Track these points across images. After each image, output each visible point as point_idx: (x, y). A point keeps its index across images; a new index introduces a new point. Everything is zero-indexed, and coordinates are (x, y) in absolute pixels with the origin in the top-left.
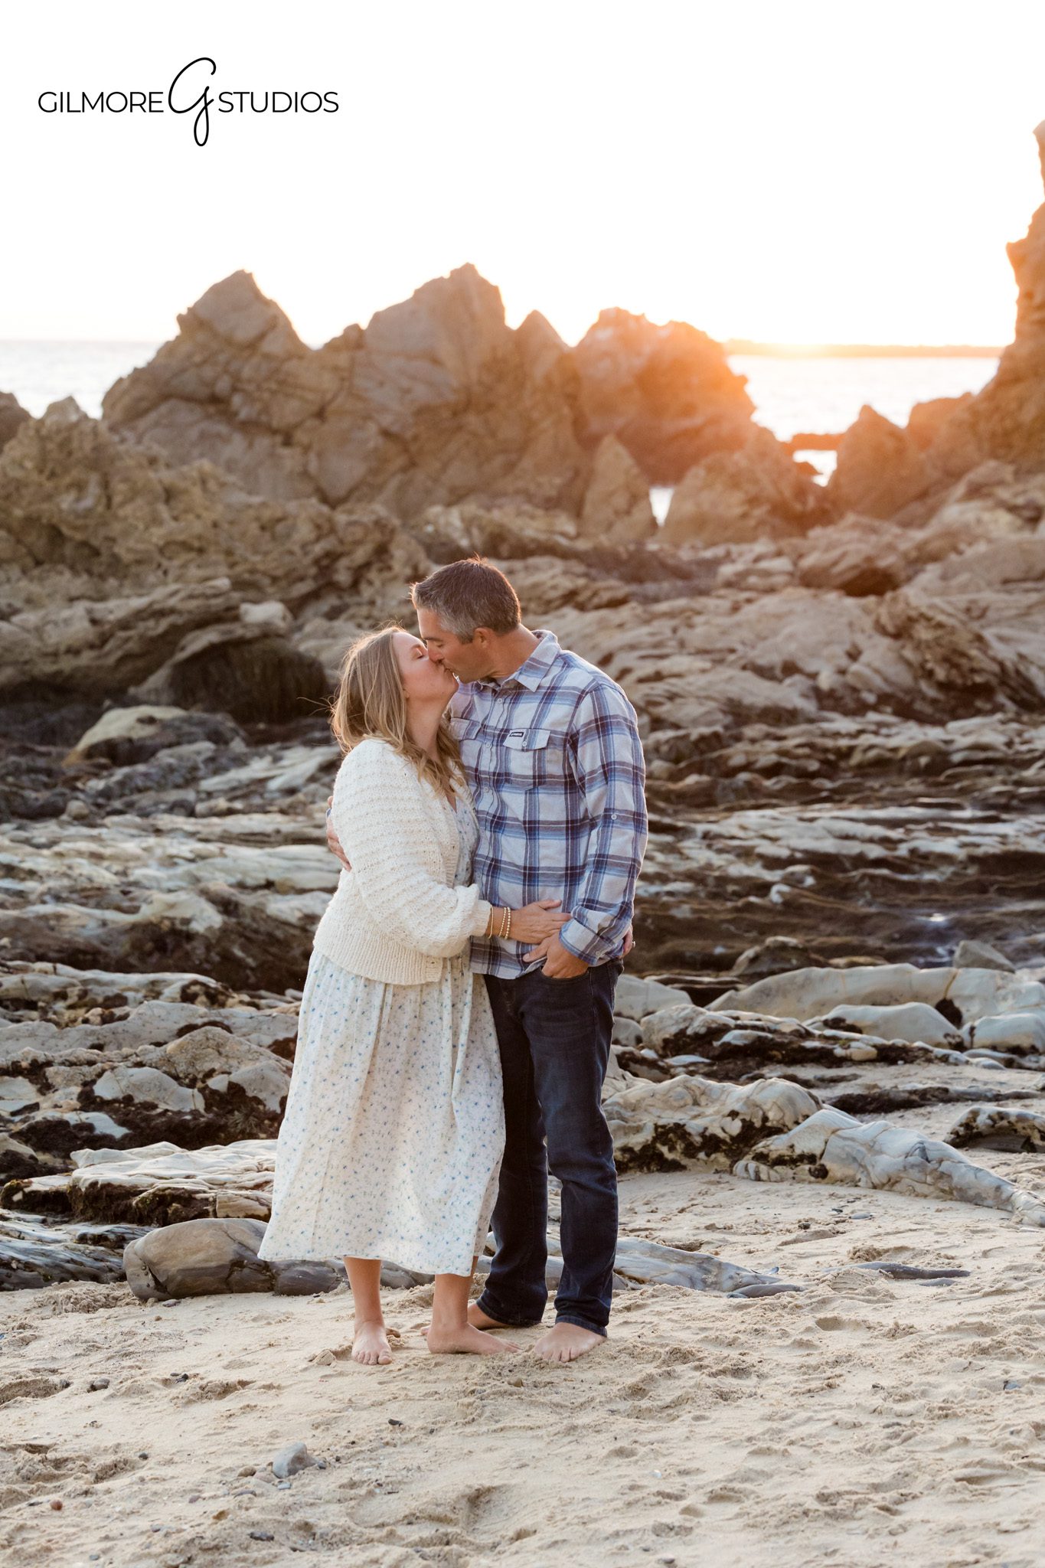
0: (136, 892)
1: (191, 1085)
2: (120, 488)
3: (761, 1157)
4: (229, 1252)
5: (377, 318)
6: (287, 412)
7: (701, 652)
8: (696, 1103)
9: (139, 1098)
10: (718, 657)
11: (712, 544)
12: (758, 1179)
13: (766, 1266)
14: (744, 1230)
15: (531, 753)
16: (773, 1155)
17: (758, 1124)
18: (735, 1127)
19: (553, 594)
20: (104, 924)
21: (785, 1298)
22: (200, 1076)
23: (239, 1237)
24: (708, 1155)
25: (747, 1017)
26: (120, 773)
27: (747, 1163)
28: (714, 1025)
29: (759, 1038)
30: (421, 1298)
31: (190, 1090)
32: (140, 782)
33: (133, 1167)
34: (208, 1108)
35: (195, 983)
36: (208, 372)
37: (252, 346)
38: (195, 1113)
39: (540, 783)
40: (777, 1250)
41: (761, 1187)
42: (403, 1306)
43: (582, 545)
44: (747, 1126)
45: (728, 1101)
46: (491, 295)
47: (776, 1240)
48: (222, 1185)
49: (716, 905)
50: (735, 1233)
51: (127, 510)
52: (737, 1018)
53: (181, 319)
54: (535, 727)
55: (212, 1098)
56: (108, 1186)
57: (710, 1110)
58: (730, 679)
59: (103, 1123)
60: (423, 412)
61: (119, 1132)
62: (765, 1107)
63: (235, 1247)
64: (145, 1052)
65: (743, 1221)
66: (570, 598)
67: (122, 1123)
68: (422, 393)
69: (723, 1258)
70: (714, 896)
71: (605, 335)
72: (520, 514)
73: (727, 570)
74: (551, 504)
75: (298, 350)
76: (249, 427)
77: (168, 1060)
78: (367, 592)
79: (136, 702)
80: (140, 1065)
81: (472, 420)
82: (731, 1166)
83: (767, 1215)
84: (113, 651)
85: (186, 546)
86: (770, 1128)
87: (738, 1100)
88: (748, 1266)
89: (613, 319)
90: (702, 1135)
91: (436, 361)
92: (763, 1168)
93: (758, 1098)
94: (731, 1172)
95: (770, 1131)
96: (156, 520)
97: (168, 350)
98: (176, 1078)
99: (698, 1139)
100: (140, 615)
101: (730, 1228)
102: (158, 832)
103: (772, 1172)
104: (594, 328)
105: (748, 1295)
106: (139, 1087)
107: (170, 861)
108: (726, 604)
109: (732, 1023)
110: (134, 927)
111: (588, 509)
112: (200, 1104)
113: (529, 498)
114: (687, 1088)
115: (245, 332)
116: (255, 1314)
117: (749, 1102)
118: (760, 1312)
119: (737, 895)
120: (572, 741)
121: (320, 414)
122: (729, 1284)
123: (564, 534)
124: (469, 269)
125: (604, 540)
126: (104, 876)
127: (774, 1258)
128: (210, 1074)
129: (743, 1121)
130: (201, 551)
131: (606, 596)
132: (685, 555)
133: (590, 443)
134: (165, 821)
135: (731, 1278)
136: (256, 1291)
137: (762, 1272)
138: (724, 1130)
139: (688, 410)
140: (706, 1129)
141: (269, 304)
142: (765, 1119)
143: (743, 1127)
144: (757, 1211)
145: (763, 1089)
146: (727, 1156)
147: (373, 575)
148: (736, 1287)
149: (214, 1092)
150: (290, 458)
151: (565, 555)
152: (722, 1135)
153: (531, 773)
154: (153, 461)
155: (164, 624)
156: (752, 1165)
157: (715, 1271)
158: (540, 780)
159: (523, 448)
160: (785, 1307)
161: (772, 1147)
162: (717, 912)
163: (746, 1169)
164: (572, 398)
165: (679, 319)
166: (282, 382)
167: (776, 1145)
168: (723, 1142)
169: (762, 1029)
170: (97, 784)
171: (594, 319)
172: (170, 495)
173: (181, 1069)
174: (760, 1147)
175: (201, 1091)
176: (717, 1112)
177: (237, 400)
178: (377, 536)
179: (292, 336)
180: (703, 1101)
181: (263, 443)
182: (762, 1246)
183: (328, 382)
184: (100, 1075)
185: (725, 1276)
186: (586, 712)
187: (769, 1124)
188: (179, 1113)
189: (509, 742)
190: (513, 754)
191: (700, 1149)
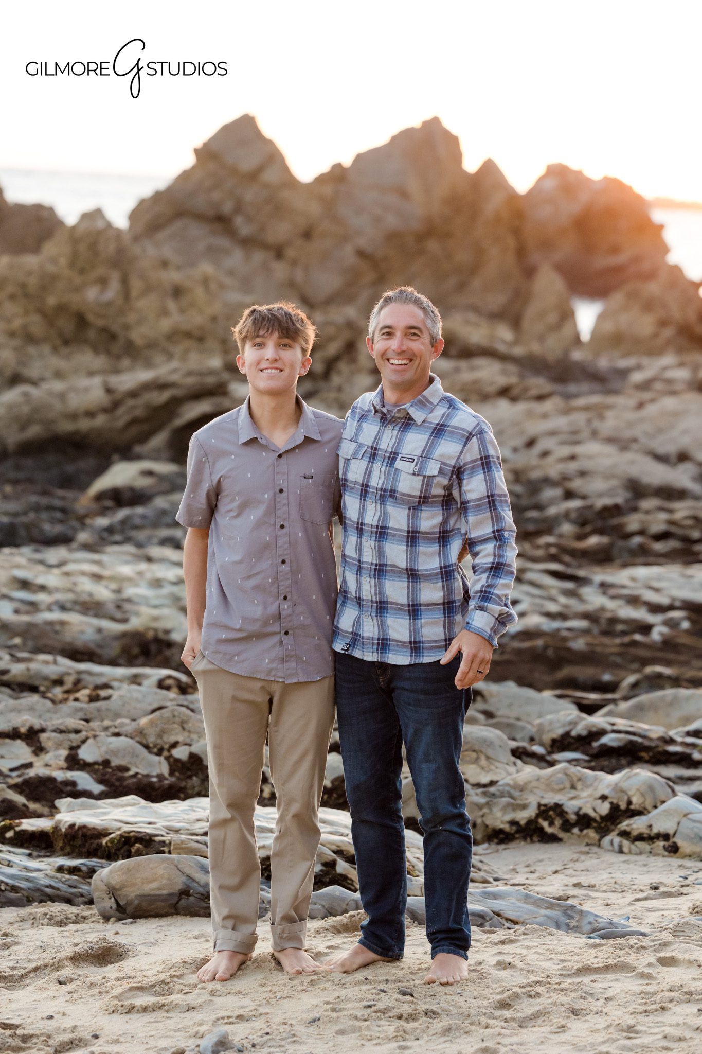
0: (127, 606)
1: (159, 753)
2: (136, 285)
3: (625, 834)
4: (179, 883)
5: (359, 158)
6: (280, 231)
7: (610, 440)
8: (573, 787)
9: (115, 762)
10: (623, 444)
11: (626, 355)
12: (621, 851)
13: (620, 916)
14: (605, 888)
15: (421, 478)
16: (635, 833)
17: (623, 806)
18: (605, 808)
19: (491, 389)
20: (100, 630)
21: (633, 941)
22: (166, 746)
23: (187, 870)
24: (581, 830)
25: (622, 723)
26: (122, 513)
27: (613, 838)
28: (594, 729)
29: (631, 742)
30: (333, 927)
31: (157, 758)
32: (137, 521)
33: (105, 814)
34: (171, 773)
35: (169, 677)
36: (216, 196)
37: (254, 176)
38: (161, 777)
39: (424, 502)
40: (630, 904)
41: (622, 858)
42: (318, 932)
43: (518, 351)
44: (615, 808)
45: (600, 787)
46: (452, 142)
47: (630, 897)
48: (177, 831)
49: (607, 640)
50: (596, 891)
51: (141, 304)
52: (613, 724)
53: (197, 151)
54: (426, 456)
55: (175, 765)
56: (83, 827)
57: (584, 794)
58: (632, 462)
59: (84, 780)
60: (393, 237)
61: (97, 788)
62: (631, 793)
63: (184, 879)
64: (122, 725)
65: (605, 882)
66: (504, 392)
67: (100, 781)
68: (392, 221)
69: (586, 907)
70: (606, 633)
71: (550, 184)
72: (467, 322)
73: (637, 377)
74: (496, 316)
75: (291, 182)
76: (248, 243)
77: (141, 732)
78: (336, 380)
79: (138, 457)
80: (117, 735)
81: (433, 246)
82: (600, 840)
83: (625, 878)
84: (123, 416)
85: (188, 335)
86: (633, 810)
87: (608, 786)
88: (605, 914)
89: (558, 172)
90: (577, 814)
91: (404, 194)
92: (626, 843)
93: (624, 785)
94: (599, 846)
95: (633, 813)
96: (164, 312)
97: (185, 176)
98: (147, 747)
99: (573, 818)
100: (147, 387)
101: (594, 886)
102: (149, 559)
103: (633, 847)
104: (541, 179)
105: (603, 937)
106: (115, 753)
107: (157, 583)
108: (632, 403)
109: (609, 728)
110: (124, 635)
111: (526, 323)
112: (165, 769)
113: (476, 310)
114: (567, 775)
115: (247, 164)
116: (196, 933)
117: (618, 789)
118: (611, 950)
119: (624, 633)
120: (458, 473)
121: (307, 235)
122: (588, 928)
123: (504, 342)
124: (436, 121)
125: (536, 348)
126: (103, 592)
127: (627, 910)
128: (175, 745)
129: (611, 803)
130: (201, 339)
131: (534, 392)
132: (603, 363)
133: (529, 272)
134: (156, 551)
135: (590, 923)
136: (199, 916)
137: (615, 920)
138: (595, 810)
139: (615, 250)
140: (580, 809)
141: (269, 143)
142: (629, 803)
143: (611, 809)
144: (618, 876)
145: (629, 777)
146: (597, 832)
147: (343, 366)
148: (594, 931)
149: (177, 760)
150: (280, 270)
151: (502, 358)
152: (593, 814)
153: (418, 494)
154: (165, 264)
155: (165, 396)
156: (617, 840)
157: (577, 917)
158: (424, 500)
159: (474, 269)
160: (632, 947)
161: (634, 826)
162: (606, 646)
163: (612, 843)
164: (517, 232)
165: (612, 175)
166: (279, 209)
167: (637, 825)
168: (594, 820)
169: (634, 734)
170: (102, 522)
171: (542, 171)
172: (177, 292)
173: (151, 740)
174: (624, 825)
175: (167, 758)
176: (590, 796)
177: (239, 221)
178: (346, 335)
179: (286, 169)
180: (579, 785)
181: (259, 256)
182: (618, 901)
183: (315, 209)
184: (84, 742)
185: (585, 921)
186: (473, 452)
187: (632, 807)
188: (148, 776)
189: (399, 464)
190: (403, 476)
191: (574, 825)
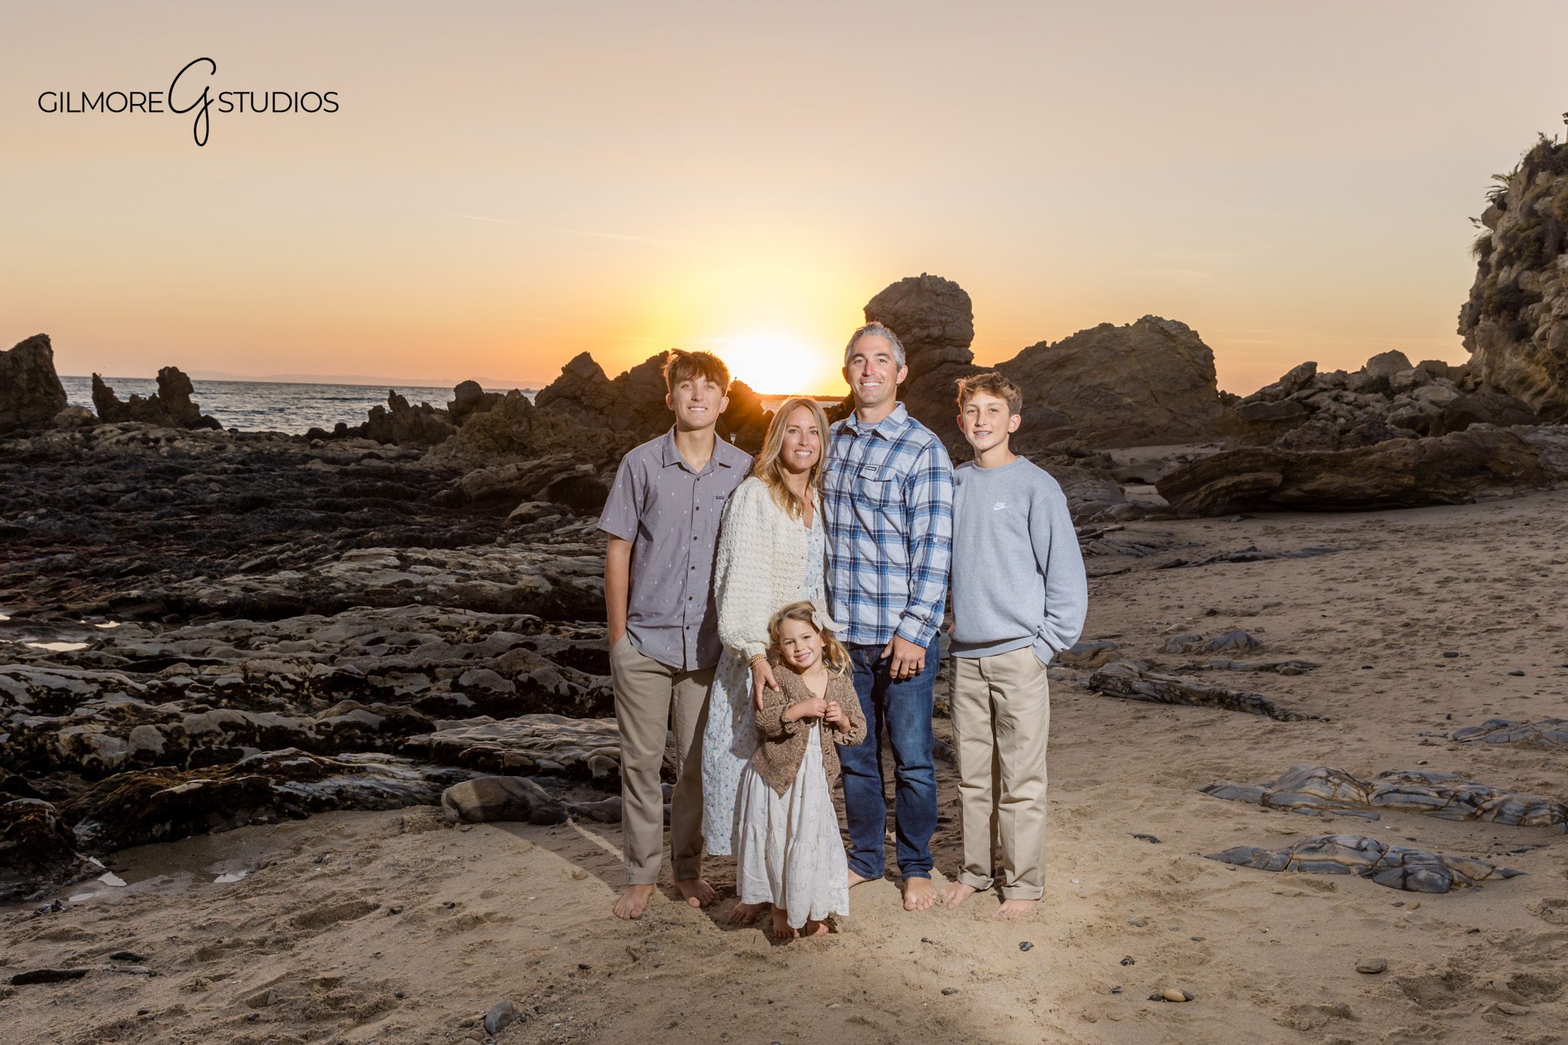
0: (517, 575)
1: (509, 679)
2: (534, 423)
4: (503, 796)
5: (633, 370)
6: (601, 402)
9: (482, 685)
20: (501, 589)
22: (515, 673)
23: (509, 788)
26: (522, 527)
31: (508, 681)
32: (529, 530)
34: (517, 691)
35: (529, 619)
36: (573, 388)
37: (589, 379)
38: (511, 693)
48: (510, 745)
51: (538, 431)
53: (564, 368)
55: (519, 685)
59: (462, 699)
60: (646, 404)
61: (470, 703)
63: (507, 794)
64: (489, 660)
67: (471, 699)
75: (605, 379)
76: (587, 408)
77: (500, 664)
79: (534, 500)
80: (484, 667)
84: (526, 479)
85: (559, 445)
96: (548, 435)
97: (559, 379)
98: (502, 674)
100: (536, 467)
102: (531, 550)
106: (482, 679)
107: (533, 562)
110: (514, 590)
112: (513, 688)
115: (586, 375)
121: (613, 404)
126: (505, 568)
128: (520, 672)
130: (565, 447)
134: (535, 545)
141: (596, 363)
149: (521, 682)
150: (601, 417)
154: (547, 414)
155: (546, 470)
166: (601, 390)
170: (512, 531)
172: (553, 426)
173: (506, 669)
175: (514, 681)
177: (583, 398)
179: (604, 376)
181: (592, 413)
183: (615, 391)
184: (463, 672)
188: (503, 693)
